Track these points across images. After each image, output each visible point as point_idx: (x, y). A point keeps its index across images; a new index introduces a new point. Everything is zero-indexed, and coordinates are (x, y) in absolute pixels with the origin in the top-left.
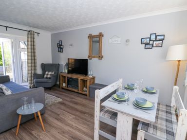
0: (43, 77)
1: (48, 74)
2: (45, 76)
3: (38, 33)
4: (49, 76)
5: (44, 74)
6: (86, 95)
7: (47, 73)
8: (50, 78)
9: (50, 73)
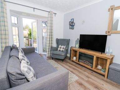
0: (57, 50)
1: (61, 48)
2: (59, 49)
3: (55, 14)
4: (61, 49)
5: (58, 47)
6: (104, 76)
7: (60, 46)
8: (62, 51)
9: (62, 47)
